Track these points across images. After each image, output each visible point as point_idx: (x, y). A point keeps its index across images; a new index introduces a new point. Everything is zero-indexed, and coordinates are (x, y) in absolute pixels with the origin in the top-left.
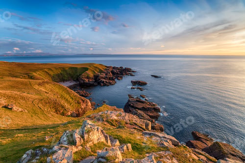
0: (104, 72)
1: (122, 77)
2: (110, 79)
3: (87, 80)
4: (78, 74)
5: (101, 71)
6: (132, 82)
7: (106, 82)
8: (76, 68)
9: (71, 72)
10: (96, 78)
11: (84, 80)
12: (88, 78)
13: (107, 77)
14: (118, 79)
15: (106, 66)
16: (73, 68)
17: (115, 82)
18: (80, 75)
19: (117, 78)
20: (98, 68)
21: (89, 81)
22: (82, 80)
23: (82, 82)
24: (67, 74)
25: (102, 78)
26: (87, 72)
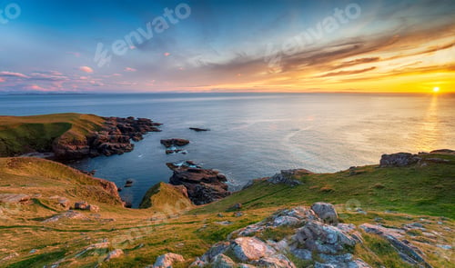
0: (105, 130)
1: (140, 136)
2: (119, 140)
3: (73, 148)
4: (48, 137)
5: (99, 129)
6: (162, 142)
7: (115, 147)
8: (41, 125)
9: (28, 135)
10: (92, 141)
11: (66, 149)
12: (75, 142)
13: (113, 138)
14: (134, 140)
15: (103, 118)
16: (32, 125)
17: (132, 145)
18: (53, 139)
19: (132, 137)
20: (91, 123)
21: (77, 148)
22: (62, 148)
23: (63, 152)
24: (18, 138)
25: (105, 140)
26: (70, 131)
